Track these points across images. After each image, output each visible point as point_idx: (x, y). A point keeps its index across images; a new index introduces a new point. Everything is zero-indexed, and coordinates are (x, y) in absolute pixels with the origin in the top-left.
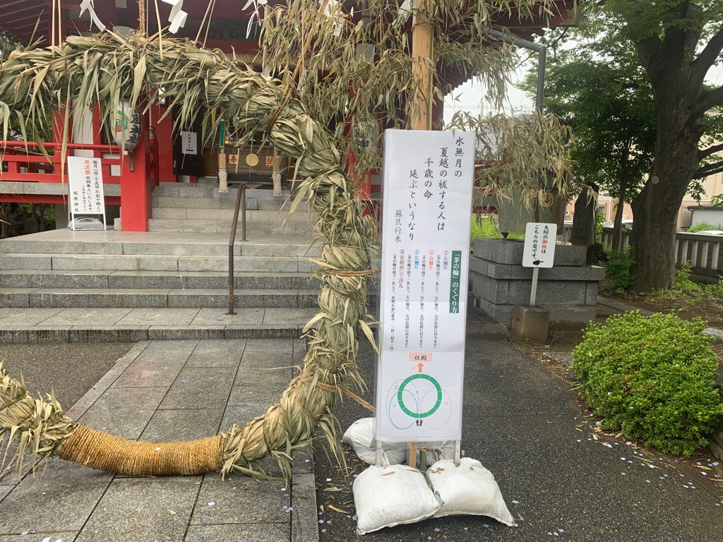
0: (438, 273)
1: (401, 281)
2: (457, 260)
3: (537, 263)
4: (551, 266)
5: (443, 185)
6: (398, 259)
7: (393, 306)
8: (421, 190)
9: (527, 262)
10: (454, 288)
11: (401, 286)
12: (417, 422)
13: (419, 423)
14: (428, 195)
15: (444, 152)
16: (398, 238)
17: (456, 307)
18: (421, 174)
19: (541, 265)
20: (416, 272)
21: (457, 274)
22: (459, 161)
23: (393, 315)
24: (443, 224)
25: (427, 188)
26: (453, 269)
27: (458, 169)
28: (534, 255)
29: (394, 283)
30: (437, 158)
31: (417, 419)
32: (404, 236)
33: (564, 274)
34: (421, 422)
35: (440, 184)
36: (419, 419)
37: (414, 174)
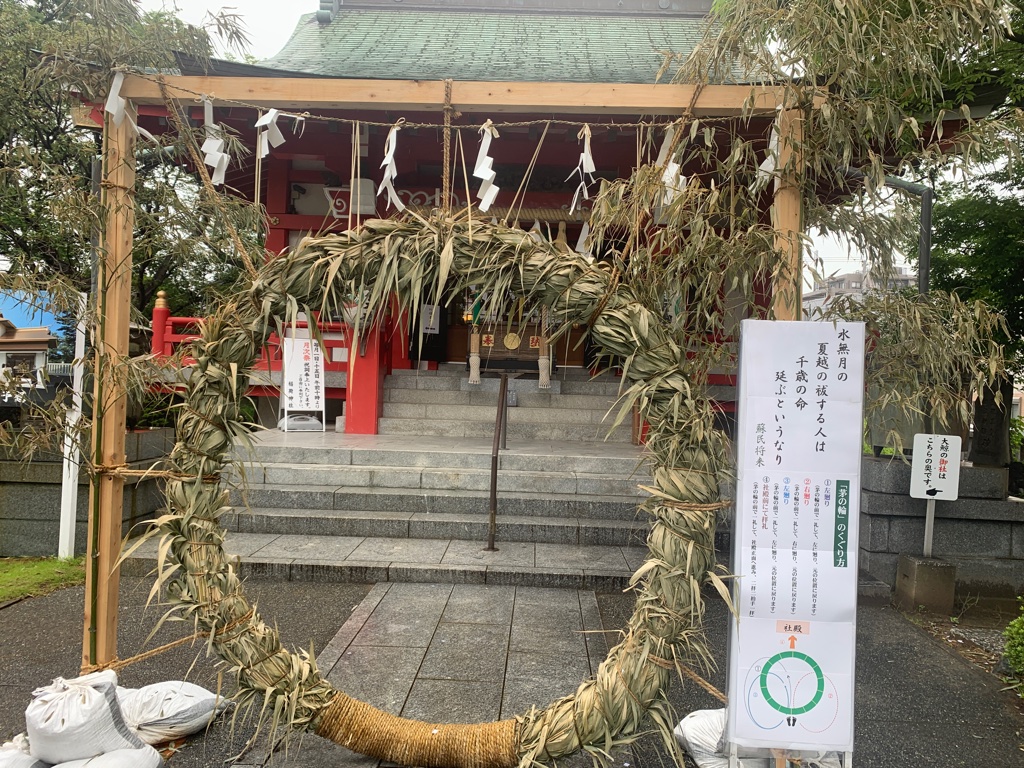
0: (816, 510)
1: (765, 519)
2: (843, 493)
3: (932, 492)
4: (954, 497)
5: (822, 391)
6: (760, 490)
7: (753, 553)
8: (792, 397)
9: (918, 490)
10: (840, 532)
11: (764, 526)
12: (789, 720)
13: (791, 722)
14: (801, 404)
15: (822, 348)
16: (760, 461)
17: (843, 558)
18: (791, 376)
19: (938, 496)
20: (786, 508)
21: (844, 513)
22: (843, 361)
23: (754, 567)
24: (823, 444)
25: (800, 395)
26: (837, 505)
27: (842, 370)
28: (928, 481)
29: (754, 522)
30: (813, 356)
31: (788, 716)
32: (769, 458)
33: (975, 510)
34: (794, 720)
35: (818, 390)
36: (792, 716)
37: (781, 376)
